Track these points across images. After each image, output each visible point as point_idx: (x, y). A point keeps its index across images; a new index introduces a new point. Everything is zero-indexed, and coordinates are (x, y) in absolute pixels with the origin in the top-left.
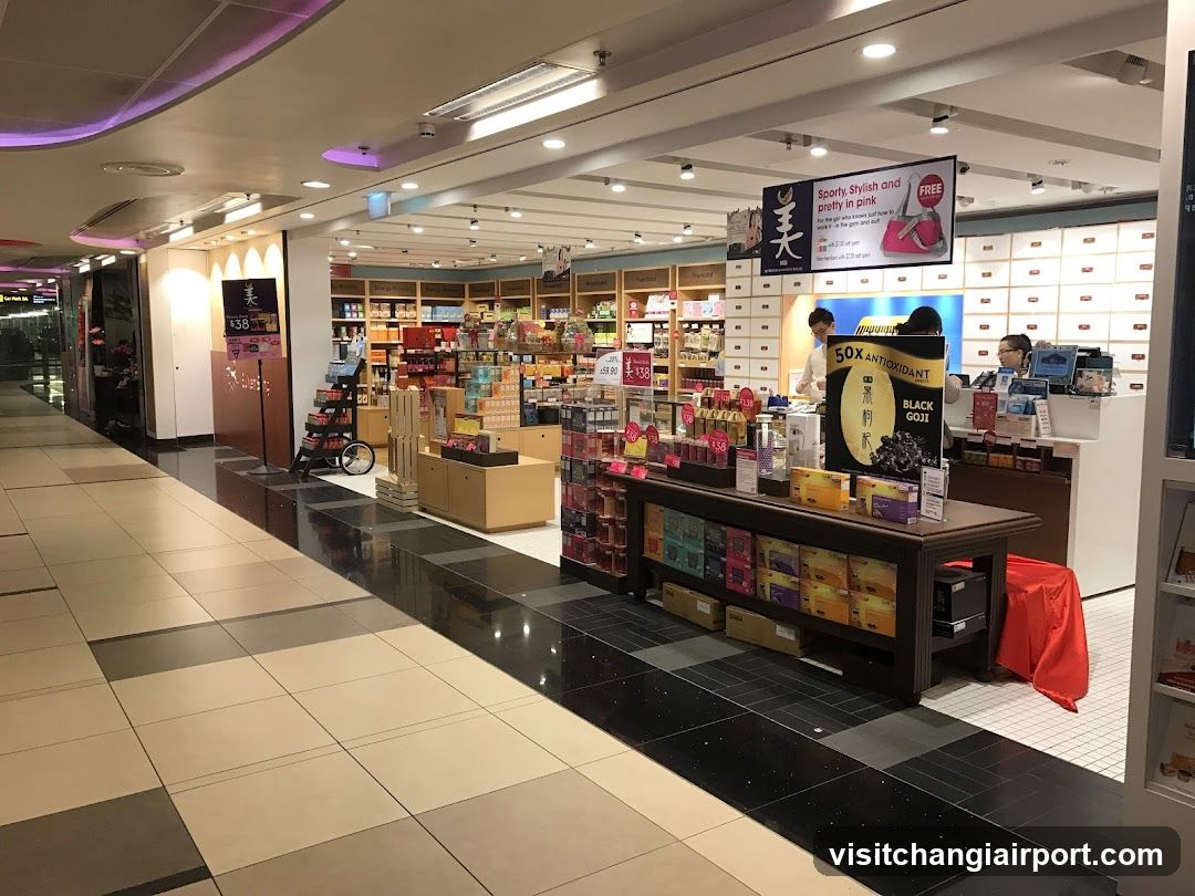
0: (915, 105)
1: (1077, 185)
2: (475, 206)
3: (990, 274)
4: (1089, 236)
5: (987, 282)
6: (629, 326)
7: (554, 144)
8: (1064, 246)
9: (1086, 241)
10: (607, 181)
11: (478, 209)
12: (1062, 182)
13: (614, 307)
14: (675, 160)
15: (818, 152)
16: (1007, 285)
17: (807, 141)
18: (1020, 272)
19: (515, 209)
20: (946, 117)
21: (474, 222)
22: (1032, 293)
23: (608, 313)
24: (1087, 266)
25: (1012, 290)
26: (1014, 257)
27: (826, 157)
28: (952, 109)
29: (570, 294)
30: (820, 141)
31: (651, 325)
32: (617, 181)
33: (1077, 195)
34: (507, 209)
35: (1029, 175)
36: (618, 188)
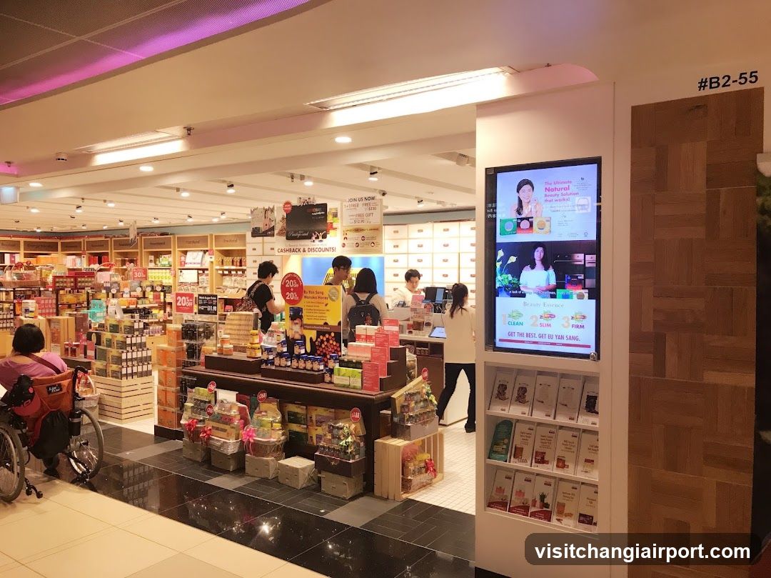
0: (361, 166)
1: (439, 202)
2: (83, 199)
3: (397, 246)
4: (446, 227)
5: (396, 250)
6: (181, 272)
7: (147, 169)
8: (433, 232)
9: (444, 230)
10: (178, 190)
11: (85, 200)
12: (432, 201)
13: (171, 259)
14: (224, 182)
15: (308, 183)
16: (406, 252)
17: (302, 178)
18: (413, 245)
19: (111, 202)
20: (376, 172)
21: (79, 207)
22: (420, 257)
23: (167, 263)
24: (446, 243)
25: (410, 255)
26: (410, 237)
27: (312, 186)
28: (379, 168)
29: (138, 250)
30: (310, 178)
31: (196, 271)
32: (185, 190)
33: (439, 207)
34: (105, 201)
35: (416, 198)
36: (185, 195)
